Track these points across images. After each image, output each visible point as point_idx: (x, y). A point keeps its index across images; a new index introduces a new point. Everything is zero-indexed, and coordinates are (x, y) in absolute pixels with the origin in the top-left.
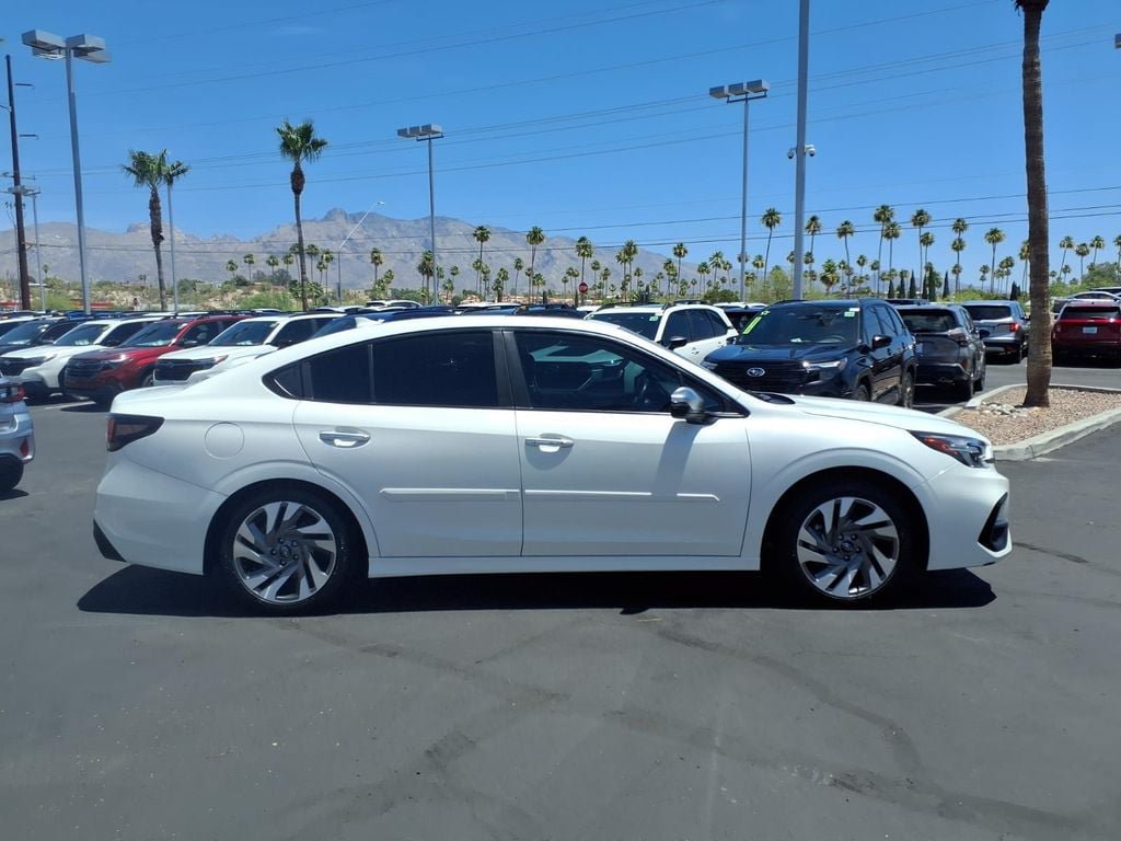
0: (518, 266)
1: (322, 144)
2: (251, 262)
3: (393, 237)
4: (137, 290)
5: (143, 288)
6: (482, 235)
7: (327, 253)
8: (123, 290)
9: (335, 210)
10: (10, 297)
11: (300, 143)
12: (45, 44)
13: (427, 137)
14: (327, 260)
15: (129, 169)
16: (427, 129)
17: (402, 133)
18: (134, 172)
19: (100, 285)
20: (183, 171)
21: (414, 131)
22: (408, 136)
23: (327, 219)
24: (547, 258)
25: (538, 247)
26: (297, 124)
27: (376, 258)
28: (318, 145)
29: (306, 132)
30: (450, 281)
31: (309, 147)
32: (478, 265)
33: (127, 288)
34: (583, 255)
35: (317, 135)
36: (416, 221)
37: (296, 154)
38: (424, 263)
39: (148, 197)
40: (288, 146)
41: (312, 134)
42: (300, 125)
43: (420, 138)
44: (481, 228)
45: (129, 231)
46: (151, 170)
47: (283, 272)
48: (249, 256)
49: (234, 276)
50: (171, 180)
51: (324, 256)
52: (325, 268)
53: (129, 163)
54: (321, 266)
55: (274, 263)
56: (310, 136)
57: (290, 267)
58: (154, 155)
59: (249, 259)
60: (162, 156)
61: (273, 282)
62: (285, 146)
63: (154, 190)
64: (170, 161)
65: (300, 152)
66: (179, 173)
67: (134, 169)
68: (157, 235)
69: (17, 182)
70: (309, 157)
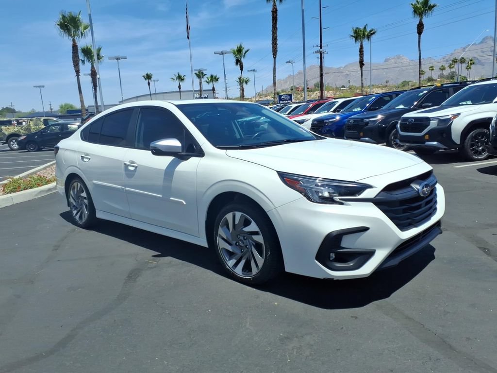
1: (434, 6)
2: (432, 70)
4: (384, 87)
5: (386, 86)
7: (471, 60)
8: (378, 88)
9: (487, 36)
10: (335, 94)
11: (422, 8)
14: (471, 64)
15: (352, 36)
18: (354, 37)
19: (369, 86)
20: (374, 33)
23: (482, 42)
28: (431, 8)
29: (426, 2)
31: (427, 10)
33: (380, 87)
35: (431, 3)
37: (421, 15)
39: (359, 47)
46: (360, 35)
47: (454, 72)
48: (431, 67)
49: (427, 77)
50: (369, 37)
51: (470, 62)
52: (470, 68)
53: (352, 33)
54: (468, 68)
55: (442, 69)
56: (428, 4)
57: (453, 70)
58: (362, 28)
59: (432, 68)
60: (365, 28)
61: (447, 78)
62: (415, 12)
63: (362, 43)
64: (368, 29)
65: (422, 13)
66: (372, 34)
67: (354, 35)
68: (362, 64)
69: (321, 48)
70: (427, 15)
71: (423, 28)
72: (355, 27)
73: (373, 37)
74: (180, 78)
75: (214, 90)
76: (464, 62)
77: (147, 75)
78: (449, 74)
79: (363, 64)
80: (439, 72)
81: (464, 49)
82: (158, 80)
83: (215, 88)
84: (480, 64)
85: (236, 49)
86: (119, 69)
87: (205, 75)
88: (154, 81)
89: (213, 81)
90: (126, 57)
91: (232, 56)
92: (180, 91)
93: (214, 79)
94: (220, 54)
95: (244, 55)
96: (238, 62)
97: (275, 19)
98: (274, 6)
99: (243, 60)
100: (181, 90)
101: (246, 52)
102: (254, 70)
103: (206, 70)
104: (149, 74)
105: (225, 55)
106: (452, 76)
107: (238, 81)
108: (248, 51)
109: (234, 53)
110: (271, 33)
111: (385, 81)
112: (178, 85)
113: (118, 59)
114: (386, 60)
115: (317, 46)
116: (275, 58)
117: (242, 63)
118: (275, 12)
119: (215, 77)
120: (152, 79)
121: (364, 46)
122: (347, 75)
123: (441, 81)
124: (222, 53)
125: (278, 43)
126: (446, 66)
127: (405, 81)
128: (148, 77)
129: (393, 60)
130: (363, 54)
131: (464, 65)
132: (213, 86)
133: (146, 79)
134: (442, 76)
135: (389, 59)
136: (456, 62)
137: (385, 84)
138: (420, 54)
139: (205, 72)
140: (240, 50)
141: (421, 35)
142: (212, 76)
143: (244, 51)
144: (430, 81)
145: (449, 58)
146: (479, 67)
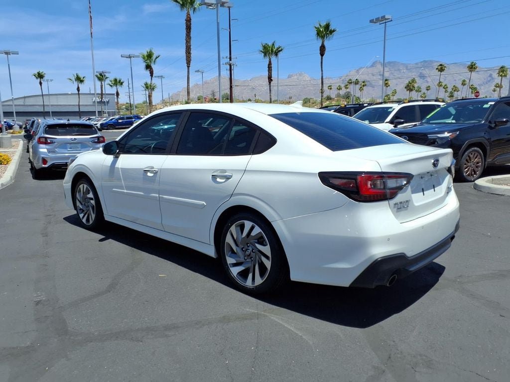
0: (464, 84)
1: (334, 31)
3: (404, 72)
4: (287, 103)
6: (441, 69)
7: (364, 82)
9: (376, 61)
11: (325, 32)
12: (209, 3)
13: (384, 22)
14: (363, 86)
15: (261, 51)
16: (383, 17)
17: (372, 21)
18: (263, 52)
20: (281, 50)
21: (378, 20)
22: (375, 23)
23: (372, 66)
24: (489, 79)
25: (442, 73)
26: (324, 24)
27: (386, 84)
28: (332, 32)
29: (327, 27)
30: (424, 93)
31: (328, 33)
32: (440, 84)
33: (284, 102)
34: (501, 76)
35: (332, 28)
36: (417, 64)
37: (323, 37)
38: (408, 85)
39: (268, 63)
40: (319, 34)
41: (330, 27)
42: (325, 24)
43: (381, 22)
44: (441, 65)
45: (288, 77)
46: (270, 51)
47: (349, 93)
48: (330, 86)
49: (326, 96)
50: (276, 54)
51: (362, 84)
52: (363, 89)
53: (261, 49)
54: (361, 89)
55: (340, 88)
56: (329, 28)
57: (348, 90)
58: (270, 44)
59: (330, 88)
60: (273, 44)
61: (343, 97)
62: (318, 34)
63: (270, 59)
64: (276, 47)
65: (324, 36)
66: (279, 51)
67: (263, 51)
68: (270, 79)
69: (230, 60)
70: (328, 38)
71: (325, 50)
72: (264, 43)
73: (280, 54)
74: (79, 80)
75: (118, 94)
76: (358, 84)
77: (39, 73)
78: (345, 93)
79: (272, 80)
80: (337, 92)
81: (358, 71)
82: (51, 80)
83: (119, 93)
84: (371, 86)
85: (146, 54)
86: (9, 65)
87: (107, 78)
88: (47, 80)
89: (116, 85)
90: (18, 52)
91: (141, 60)
92: (79, 94)
93: (117, 82)
94: (127, 57)
95: (155, 61)
96: (148, 67)
97: (188, 28)
98: (188, 14)
99: (153, 66)
100: (80, 92)
101: (157, 58)
102: (162, 76)
103: (109, 73)
104: (41, 72)
105: (132, 59)
106: (347, 96)
107: (145, 86)
108: (158, 57)
109: (144, 58)
110: (185, 41)
111: (288, 96)
112: (77, 87)
113: (7, 53)
114: (289, 77)
115: (226, 57)
116: (188, 67)
117: (152, 69)
118: (188, 21)
119: (120, 81)
120: (45, 78)
121: (272, 62)
122: (254, 88)
123: (338, 100)
124: (130, 57)
125: (191, 52)
126: (343, 86)
127: (307, 98)
128: (40, 76)
129: (295, 77)
130: (271, 70)
131: (358, 87)
132: (117, 91)
133: (37, 78)
134: (338, 95)
135: (292, 76)
136: (351, 83)
137: (289, 100)
138: (322, 74)
139: (107, 75)
140: (150, 56)
141: (324, 57)
142: (116, 80)
143: (154, 57)
144: (329, 99)
145: (345, 78)
146: (370, 88)
